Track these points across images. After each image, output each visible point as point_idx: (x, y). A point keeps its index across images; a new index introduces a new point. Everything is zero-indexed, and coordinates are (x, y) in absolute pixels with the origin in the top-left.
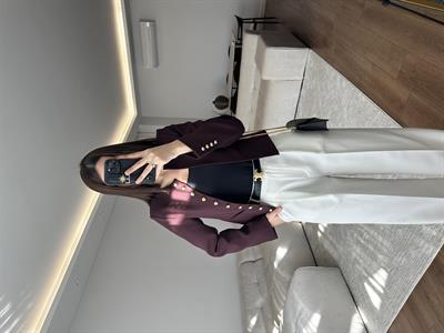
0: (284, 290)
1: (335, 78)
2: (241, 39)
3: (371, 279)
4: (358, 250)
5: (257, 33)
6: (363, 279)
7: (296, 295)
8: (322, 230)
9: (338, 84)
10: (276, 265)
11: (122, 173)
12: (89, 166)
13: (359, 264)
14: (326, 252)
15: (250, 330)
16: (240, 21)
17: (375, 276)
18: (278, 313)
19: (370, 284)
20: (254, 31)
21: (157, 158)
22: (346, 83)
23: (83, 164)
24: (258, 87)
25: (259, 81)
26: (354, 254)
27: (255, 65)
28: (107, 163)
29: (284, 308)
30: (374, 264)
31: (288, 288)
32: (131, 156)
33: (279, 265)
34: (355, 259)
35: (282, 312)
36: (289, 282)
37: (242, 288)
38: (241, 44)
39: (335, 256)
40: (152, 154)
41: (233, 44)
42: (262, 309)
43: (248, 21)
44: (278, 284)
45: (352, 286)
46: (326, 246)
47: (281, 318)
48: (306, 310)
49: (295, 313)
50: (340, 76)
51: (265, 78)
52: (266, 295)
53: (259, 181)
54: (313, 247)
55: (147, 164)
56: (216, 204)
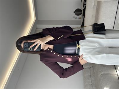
11: (29, 47)
28: (24, 43)
40: (39, 40)
53: (79, 48)
55: (38, 44)
56: (63, 56)
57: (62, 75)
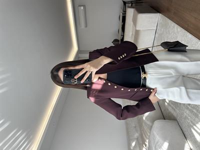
0: (149, 131)
1: (174, 27)
2: (125, 12)
3: (195, 127)
4: (188, 112)
5: (133, 8)
6: (190, 127)
7: (155, 133)
8: (168, 102)
9: (176, 30)
10: (144, 118)
11: (72, 77)
12: (55, 73)
13: (188, 119)
14: (170, 112)
15: (132, 148)
16: (125, 3)
17: (197, 125)
18: (146, 141)
19: (194, 129)
20: (132, 7)
21: (92, 68)
22: (180, 29)
23: (52, 72)
24: (134, 33)
25: (134, 31)
26: (185, 114)
27: (132, 23)
29: (149, 139)
30: (197, 119)
31: (151, 129)
32: (77, 68)
33: (146, 118)
34: (186, 117)
35: (147, 141)
36: (151, 127)
37: (127, 129)
38: (125, 14)
39: (175, 114)
41: (121, 14)
42: (137, 139)
43: (128, 3)
44: (145, 128)
45: (184, 130)
46: (169, 109)
47: (147, 144)
48: (161, 141)
49: (154, 142)
50: (176, 26)
51: (137, 29)
52: (139, 132)
53: (145, 78)
54: (163, 110)
55: (87, 72)
56: (122, 89)
57: (122, 117)
